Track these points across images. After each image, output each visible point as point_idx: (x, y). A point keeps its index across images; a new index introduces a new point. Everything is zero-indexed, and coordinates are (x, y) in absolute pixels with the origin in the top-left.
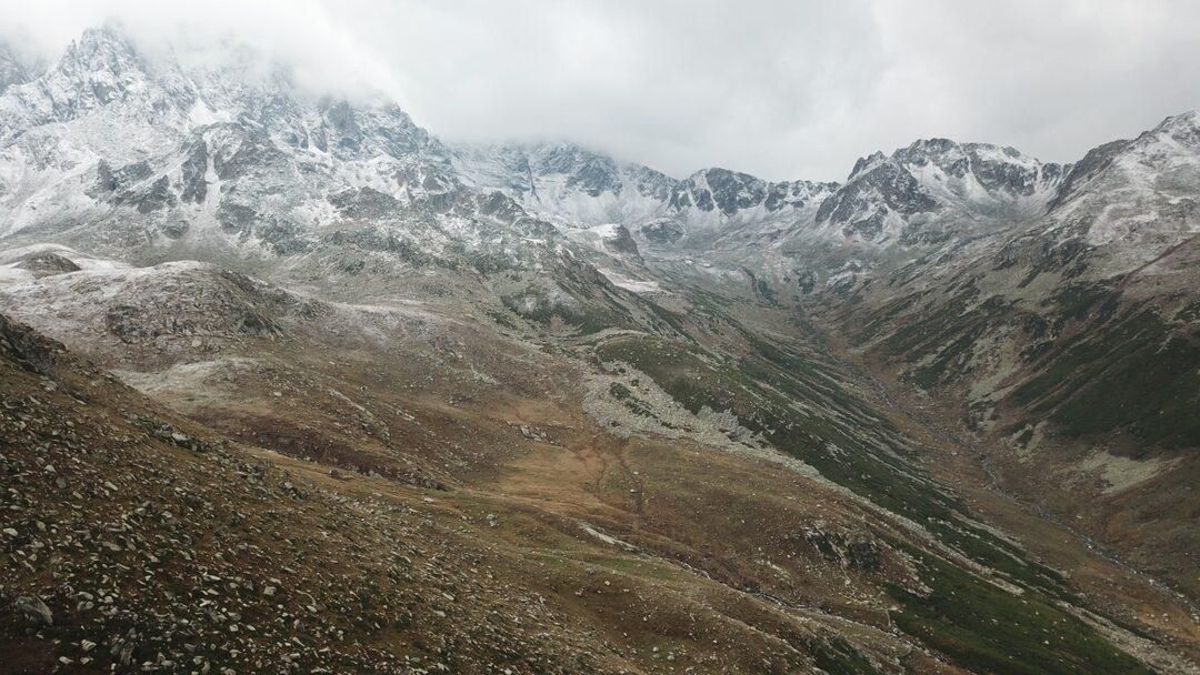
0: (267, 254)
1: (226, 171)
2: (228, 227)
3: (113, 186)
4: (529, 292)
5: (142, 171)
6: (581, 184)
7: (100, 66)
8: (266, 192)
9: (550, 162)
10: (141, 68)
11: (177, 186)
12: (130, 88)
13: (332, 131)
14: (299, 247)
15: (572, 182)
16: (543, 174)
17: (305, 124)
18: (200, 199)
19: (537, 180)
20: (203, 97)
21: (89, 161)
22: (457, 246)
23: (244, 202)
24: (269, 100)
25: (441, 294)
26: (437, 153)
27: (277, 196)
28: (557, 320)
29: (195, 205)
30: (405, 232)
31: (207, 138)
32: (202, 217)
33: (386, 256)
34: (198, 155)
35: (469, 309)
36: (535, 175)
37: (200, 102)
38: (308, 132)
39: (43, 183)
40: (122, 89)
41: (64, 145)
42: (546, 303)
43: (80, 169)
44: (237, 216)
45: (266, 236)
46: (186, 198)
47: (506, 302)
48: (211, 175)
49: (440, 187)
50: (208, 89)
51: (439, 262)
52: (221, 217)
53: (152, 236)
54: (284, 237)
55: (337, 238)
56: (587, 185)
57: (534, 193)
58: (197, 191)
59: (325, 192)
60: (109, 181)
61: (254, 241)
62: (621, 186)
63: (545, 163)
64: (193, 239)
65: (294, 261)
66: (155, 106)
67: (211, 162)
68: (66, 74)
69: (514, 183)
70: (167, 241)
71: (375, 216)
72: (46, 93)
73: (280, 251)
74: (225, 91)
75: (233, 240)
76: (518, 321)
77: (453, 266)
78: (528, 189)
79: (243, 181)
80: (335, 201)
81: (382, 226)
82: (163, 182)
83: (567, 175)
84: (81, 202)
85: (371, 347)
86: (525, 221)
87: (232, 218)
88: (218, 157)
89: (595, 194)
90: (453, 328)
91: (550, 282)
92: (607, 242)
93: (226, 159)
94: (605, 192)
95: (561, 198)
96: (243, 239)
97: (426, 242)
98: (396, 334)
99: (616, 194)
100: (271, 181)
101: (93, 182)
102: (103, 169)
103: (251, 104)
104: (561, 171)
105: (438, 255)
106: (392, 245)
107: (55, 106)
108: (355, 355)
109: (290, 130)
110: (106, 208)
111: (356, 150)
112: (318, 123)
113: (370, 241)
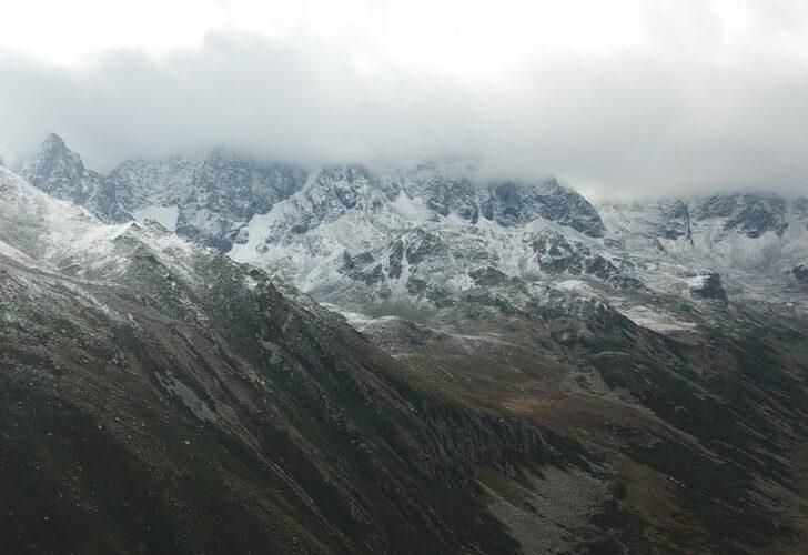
0: (432, 307)
1: (413, 259)
2: (411, 292)
3: (351, 266)
4: (568, 330)
5: (367, 258)
6: (740, 226)
7: (341, 177)
8: (434, 271)
9: (711, 207)
10: (366, 176)
11: (386, 269)
12: (358, 191)
13: (498, 203)
14: (449, 304)
15: (730, 225)
16: (699, 219)
17: (477, 200)
18: (398, 276)
19: (695, 225)
20: (404, 189)
21: (338, 250)
22: (534, 303)
23: (421, 277)
24: (450, 186)
25: (513, 330)
26: (586, 213)
27: (440, 273)
28: (578, 346)
29: (395, 280)
30: (506, 295)
31: (403, 239)
32: (397, 286)
33: (493, 309)
34: (399, 250)
35: (527, 338)
36: (693, 220)
37: (402, 193)
38: (479, 206)
39: (315, 266)
40: (353, 191)
41: (325, 241)
42: (575, 336)
43: (334, 255)
44: (417, 286)
45: (431, 297)
46: (390, 276)
47: (553, 335)
48: (404, 262)
49: (560, 254)
50: (408, 184)
51: (520, 313)
52: (408, 286)
53: (373, 298)
54: (441, 297)
55: (470, 298)
56: (746, 227)
57: (689, 237)
58: (396, 271)
59: (467, 270)
60: (349, 263)
61: (425, 300)
62: (786, 226)
63: (705, 208)
64: (393, 300)
65: (445, 311)
66: (374, 204)
67: (404, 253)
68: (322, 185)
69: (669, 229)
70: (380, 301)
71: (493, 284)
72: (310, 199)
73: (438, 306)
74: (420, 183)
75: (414, 299)
76: (555, 345)
77: (527, 315)
78: (683, 234)
79: (422, 265)
80: (472, 275)
81: (494, 291)
82: (379, 267)
83: (727, 219)
84: (335, 276)
85: (465, 353)
86: (616, 278)
87: (414, 287)
88: (409, 251)
89: (755, 235)
90: (508, 347)
91: (583, 324)
92: (695, 291)
93: (413, 252)
94: (767, 233)
95: (716, 241)
96: (419, 299)
97: (519, 300)
98: (479, 349)
99: (780, 234)
100: (436, 264)
101: (341, 264)
102: (346, 256)
103: (436, 191)
104: (721, 215)
105: (520, 309)
106: (497, 303)
107: (315, 207)
108: (456, 357)
109: (465, 206)
110: (348, 279)
111: (517, 216)
112: (486, 199)
113: (486, 300)
